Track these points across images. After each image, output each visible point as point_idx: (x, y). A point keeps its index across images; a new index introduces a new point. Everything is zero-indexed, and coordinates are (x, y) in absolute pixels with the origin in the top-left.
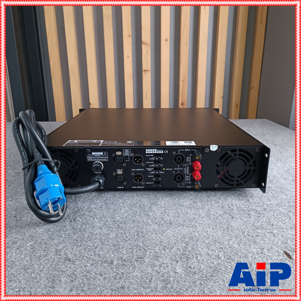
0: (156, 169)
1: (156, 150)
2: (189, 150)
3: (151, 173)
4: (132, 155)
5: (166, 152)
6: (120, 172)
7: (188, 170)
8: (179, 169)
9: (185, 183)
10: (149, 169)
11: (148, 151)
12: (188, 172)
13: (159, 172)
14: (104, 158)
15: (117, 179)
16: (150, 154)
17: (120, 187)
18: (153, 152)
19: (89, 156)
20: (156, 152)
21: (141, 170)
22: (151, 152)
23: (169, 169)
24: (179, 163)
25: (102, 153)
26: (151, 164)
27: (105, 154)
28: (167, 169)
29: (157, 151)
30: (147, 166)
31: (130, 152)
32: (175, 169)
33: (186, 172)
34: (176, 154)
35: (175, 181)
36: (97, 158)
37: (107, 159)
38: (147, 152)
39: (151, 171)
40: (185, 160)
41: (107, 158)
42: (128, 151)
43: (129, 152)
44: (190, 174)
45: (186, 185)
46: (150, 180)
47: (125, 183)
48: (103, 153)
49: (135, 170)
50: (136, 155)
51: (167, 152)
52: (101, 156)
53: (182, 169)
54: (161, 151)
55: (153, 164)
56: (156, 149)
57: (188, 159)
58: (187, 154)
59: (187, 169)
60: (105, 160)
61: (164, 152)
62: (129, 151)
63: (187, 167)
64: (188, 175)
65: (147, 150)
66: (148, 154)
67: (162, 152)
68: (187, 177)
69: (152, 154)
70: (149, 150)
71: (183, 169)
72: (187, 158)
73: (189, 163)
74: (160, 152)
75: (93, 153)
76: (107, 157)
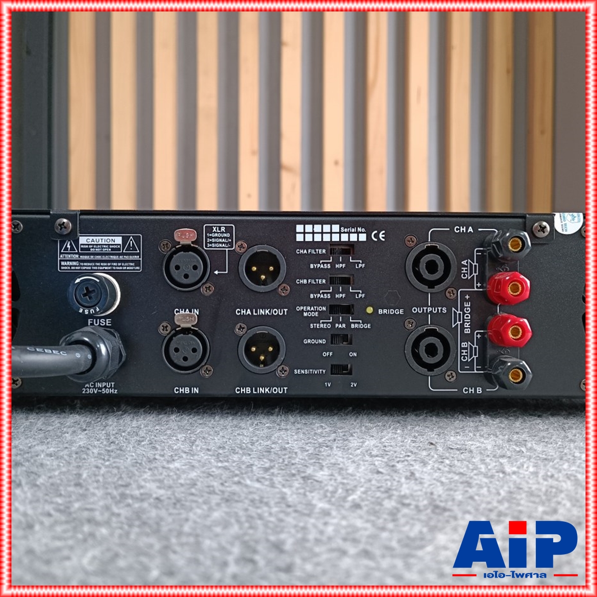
0: (335, 309)
1: (336, 228)
2: (470, 229)
3: (315, 329)
4: (241, 246)
5: (377, 236)
6: (185, 317)
7: (468, 317)
8: (429, 309)
9: (457, 373)
10: (309, 311)
11: (305, 233)
12: (467, 325)
13: (349, 324)
14: (126, 258)
15: (172, 351)
16: (314, 244)
17: (187, 390)
18: (327, 238)
19: (66, 249)
20: (336, 238)
21: (276, 312)
22: (318, 238)
23: (392, 312)
24: (431, 284)
25: (118, 240)
26: (317, 288)
27: (131, 242)
28: (380, 311)
29: (340, 233)
30: (301, 296)
31: (231, 237)
32: (415, 310)
33: (462, 325)
34: (416, 245)
35: (415, 365)
36: (99, 257)
37: (137, 263)
38: (299, 238)
39: (316, 320)
40: (453, 269)
41: (136, 257)
42: (223, 229)
43: (228, 235)
44: (477, 336)
45: (462, 381)
46: (311, 356)
47: (206, 372)
48: (125, 240)
49: (249, 312)
50: (256, 249)
51: (381, 236)
52: (115, 250)
53: (445, 310)
54: (358, 233)
55: (323, 256)
56: (336, 223)
57: (468, 268)
58: (464, 246)
59: (462, 310)
60: (130, 268)
61: (369, 237)
62: (229, 230)
63: (463, 300)
64: (469, 338)
65: (299, 228)
66: (305, 244)
67: (363, 237)
68: (464, 345)
69: (322, 244)
70: (309, 228)
71: (449, 310)
72: (464, 263)
73: (469, 283)
74: (354, 237)
75: (83, 240)
76: (138, 254)
